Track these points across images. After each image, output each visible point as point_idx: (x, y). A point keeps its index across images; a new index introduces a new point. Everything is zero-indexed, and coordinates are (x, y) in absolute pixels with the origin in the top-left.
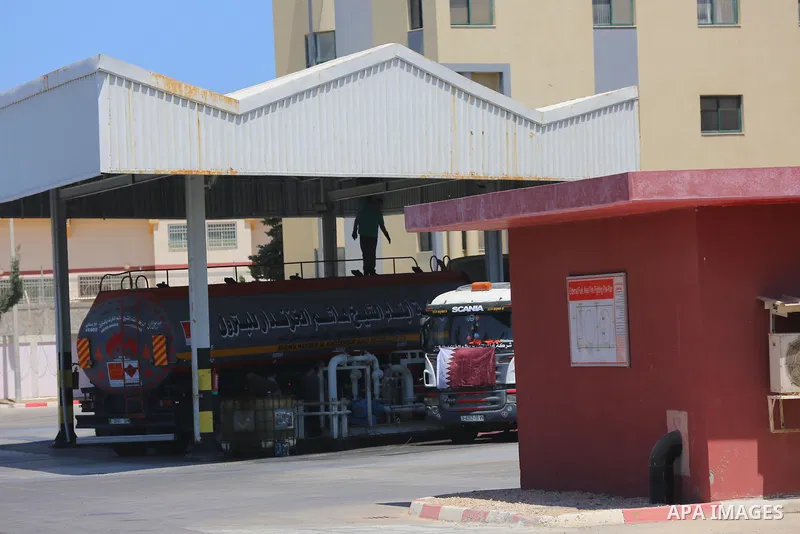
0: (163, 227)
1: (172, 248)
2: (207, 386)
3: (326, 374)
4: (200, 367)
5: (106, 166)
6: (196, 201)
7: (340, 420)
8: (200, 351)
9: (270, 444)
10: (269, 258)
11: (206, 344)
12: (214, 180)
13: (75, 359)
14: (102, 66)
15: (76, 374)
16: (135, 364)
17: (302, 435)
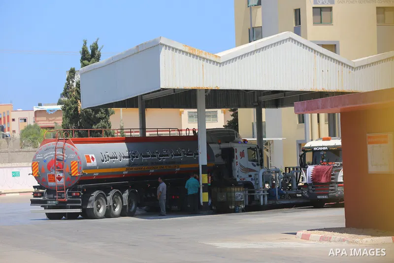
0: (186, 112)
1: (190, 122)
2: (206, 181)
4: (202, 173)
5: (163, 86)
6: (201, 100)
7: (264, 197)
8: (203, 166)
9: (233, 207)
10: (232, 126)
11: (205, 163)
12: (209, 91)
14: (162, 41)
17: (247, 203)
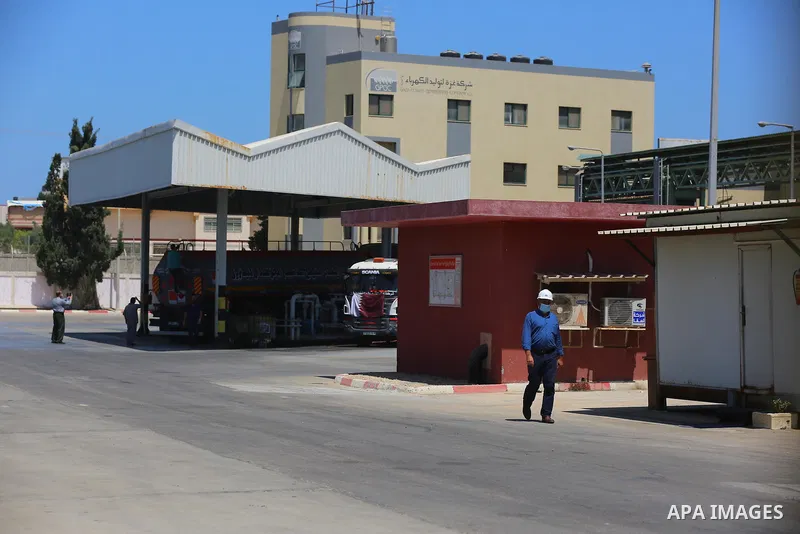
0: (201, 218)
1: (206, 230)
2: (223, 306)
3: (289, 304)
4: (219, 296)
5: (175, 181)
6: (223, 204)
7: (296, 329)
8: (220, 287)
9: (256, 341)
10: (260, 239)
11: (224, 284)
12: (233, 192)
13: (151, 287)
14: (176, 125)
15: (151, 297)
16: (183, 292)
17: (274, 337)
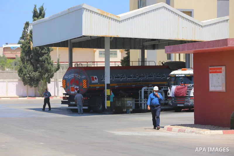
0: (97, 51)
1: (100, 57)
3: (141, 92)
4: (107, 89)
5: (84, 34)
6: (107, 44)
7: (144, 104)
9: (125, 110)
10: (126, 61)
11: (109, 83)
12: (112, 38)
14: (84, 6)
17: (134, 108)
